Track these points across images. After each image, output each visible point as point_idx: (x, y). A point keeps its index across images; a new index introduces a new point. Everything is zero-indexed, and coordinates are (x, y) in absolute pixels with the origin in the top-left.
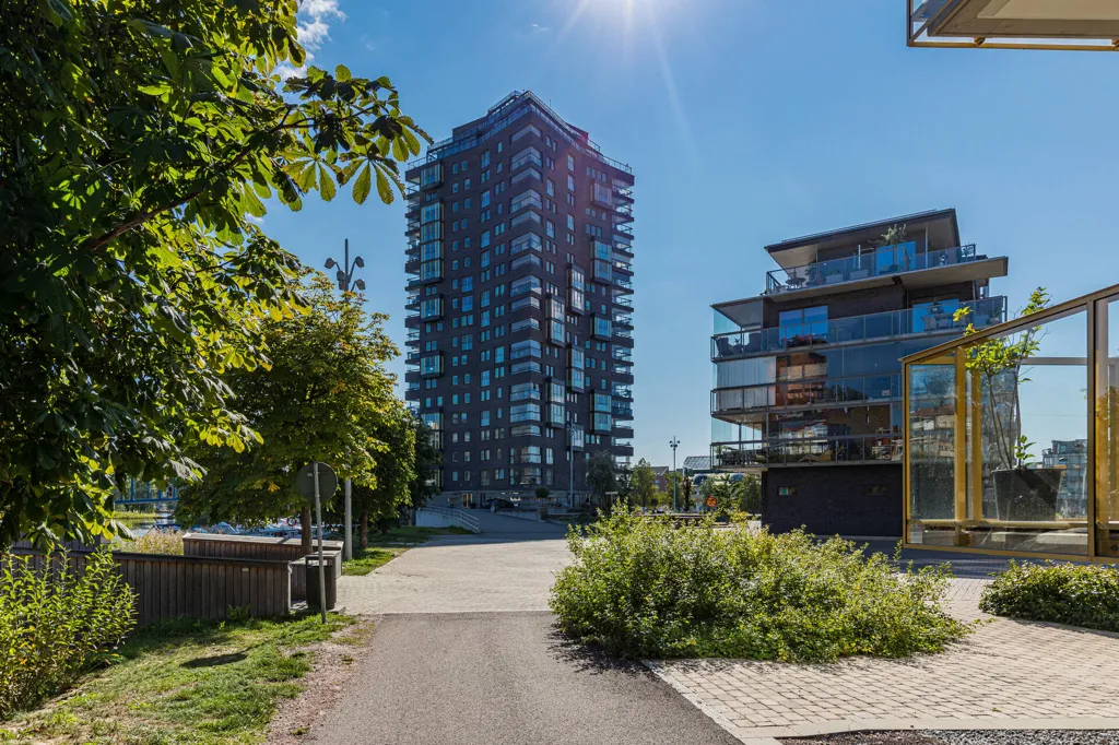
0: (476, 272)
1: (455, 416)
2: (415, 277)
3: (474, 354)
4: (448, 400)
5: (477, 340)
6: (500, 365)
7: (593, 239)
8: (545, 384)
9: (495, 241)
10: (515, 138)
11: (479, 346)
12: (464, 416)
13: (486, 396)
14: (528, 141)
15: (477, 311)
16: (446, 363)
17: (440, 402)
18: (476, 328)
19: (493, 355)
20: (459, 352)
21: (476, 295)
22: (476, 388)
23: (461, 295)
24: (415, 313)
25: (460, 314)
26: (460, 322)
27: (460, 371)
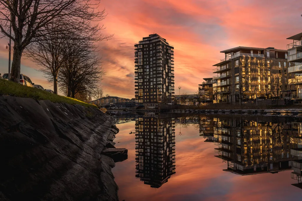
0: (149, 64)
1: (145, 90)
2: (137, 64)
3: (149, 79)
4: (144, 87)
5: (150, 77)
6: (155, 82)
7: (168, 59)
8: (163, 85)
9: (153, 60)
10: (157, 44)
11: (150, 78)
12: (147, 90)
13: (151, 87)
14: (160, 45)
15: (150, 71)
16: (144, 80)
17: (142, 87)
18: (149, 75)
19: (153, 80)
20: (146, 78)
21: (150, 69)
22: (150, 85)
23: (146, 69)
24: (137, 71)
25: (146, 72)
26: (146, 73)
27: (146, 82)
